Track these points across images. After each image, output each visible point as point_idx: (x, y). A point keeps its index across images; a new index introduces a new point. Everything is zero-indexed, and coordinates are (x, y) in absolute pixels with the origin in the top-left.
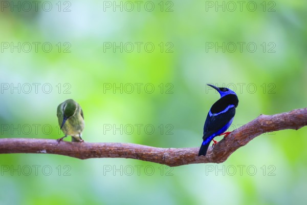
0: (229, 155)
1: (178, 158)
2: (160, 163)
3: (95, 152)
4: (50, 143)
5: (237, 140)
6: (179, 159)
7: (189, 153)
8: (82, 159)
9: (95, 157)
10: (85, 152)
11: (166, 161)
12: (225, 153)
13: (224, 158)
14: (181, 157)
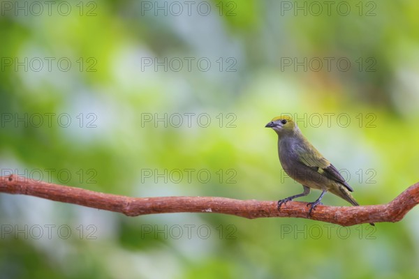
0: (404, 214)
1: (351, 217)
2: (332, 223)
3: (263, 211)
4: (215, 201)
5: (412, 197)
6: (351, 219)
7: (362, 212)
8: (250, 218)
9: (263, 216)
10: (252, 211)
11: (339, 221)
12: (400, 211)
13: (400, 217)
14: (354, 216)
